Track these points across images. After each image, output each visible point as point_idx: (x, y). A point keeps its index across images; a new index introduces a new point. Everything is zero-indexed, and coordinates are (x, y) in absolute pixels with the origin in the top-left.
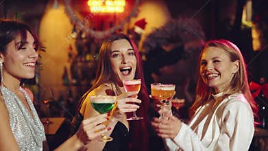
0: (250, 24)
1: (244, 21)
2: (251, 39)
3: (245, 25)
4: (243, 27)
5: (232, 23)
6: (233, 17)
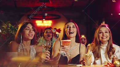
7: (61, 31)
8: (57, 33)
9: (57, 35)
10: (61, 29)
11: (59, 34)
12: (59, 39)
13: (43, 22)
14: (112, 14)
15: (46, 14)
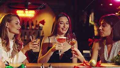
0: (93, 23)
1: (90, 22)
2: (94, 30)
3: (91, 24)
4: (90, 25)
5: (85, 22)
6: (85, 20)
7: (45, 22)
8: (41, 25)
9: (40, 27)
10: (45, 21)
11: (43, 26)
12: (43, 32)
13: (24, 13)
14: (102, 5)
15: (29, 3)
